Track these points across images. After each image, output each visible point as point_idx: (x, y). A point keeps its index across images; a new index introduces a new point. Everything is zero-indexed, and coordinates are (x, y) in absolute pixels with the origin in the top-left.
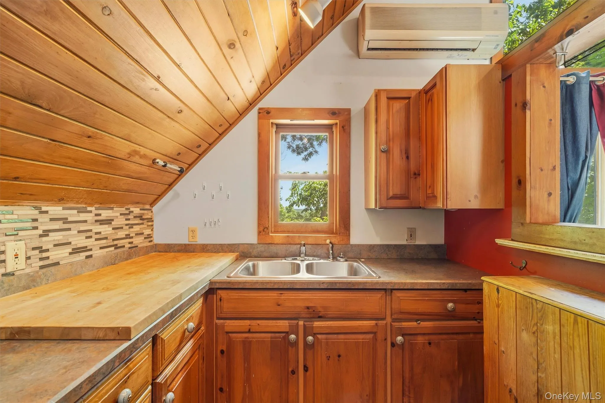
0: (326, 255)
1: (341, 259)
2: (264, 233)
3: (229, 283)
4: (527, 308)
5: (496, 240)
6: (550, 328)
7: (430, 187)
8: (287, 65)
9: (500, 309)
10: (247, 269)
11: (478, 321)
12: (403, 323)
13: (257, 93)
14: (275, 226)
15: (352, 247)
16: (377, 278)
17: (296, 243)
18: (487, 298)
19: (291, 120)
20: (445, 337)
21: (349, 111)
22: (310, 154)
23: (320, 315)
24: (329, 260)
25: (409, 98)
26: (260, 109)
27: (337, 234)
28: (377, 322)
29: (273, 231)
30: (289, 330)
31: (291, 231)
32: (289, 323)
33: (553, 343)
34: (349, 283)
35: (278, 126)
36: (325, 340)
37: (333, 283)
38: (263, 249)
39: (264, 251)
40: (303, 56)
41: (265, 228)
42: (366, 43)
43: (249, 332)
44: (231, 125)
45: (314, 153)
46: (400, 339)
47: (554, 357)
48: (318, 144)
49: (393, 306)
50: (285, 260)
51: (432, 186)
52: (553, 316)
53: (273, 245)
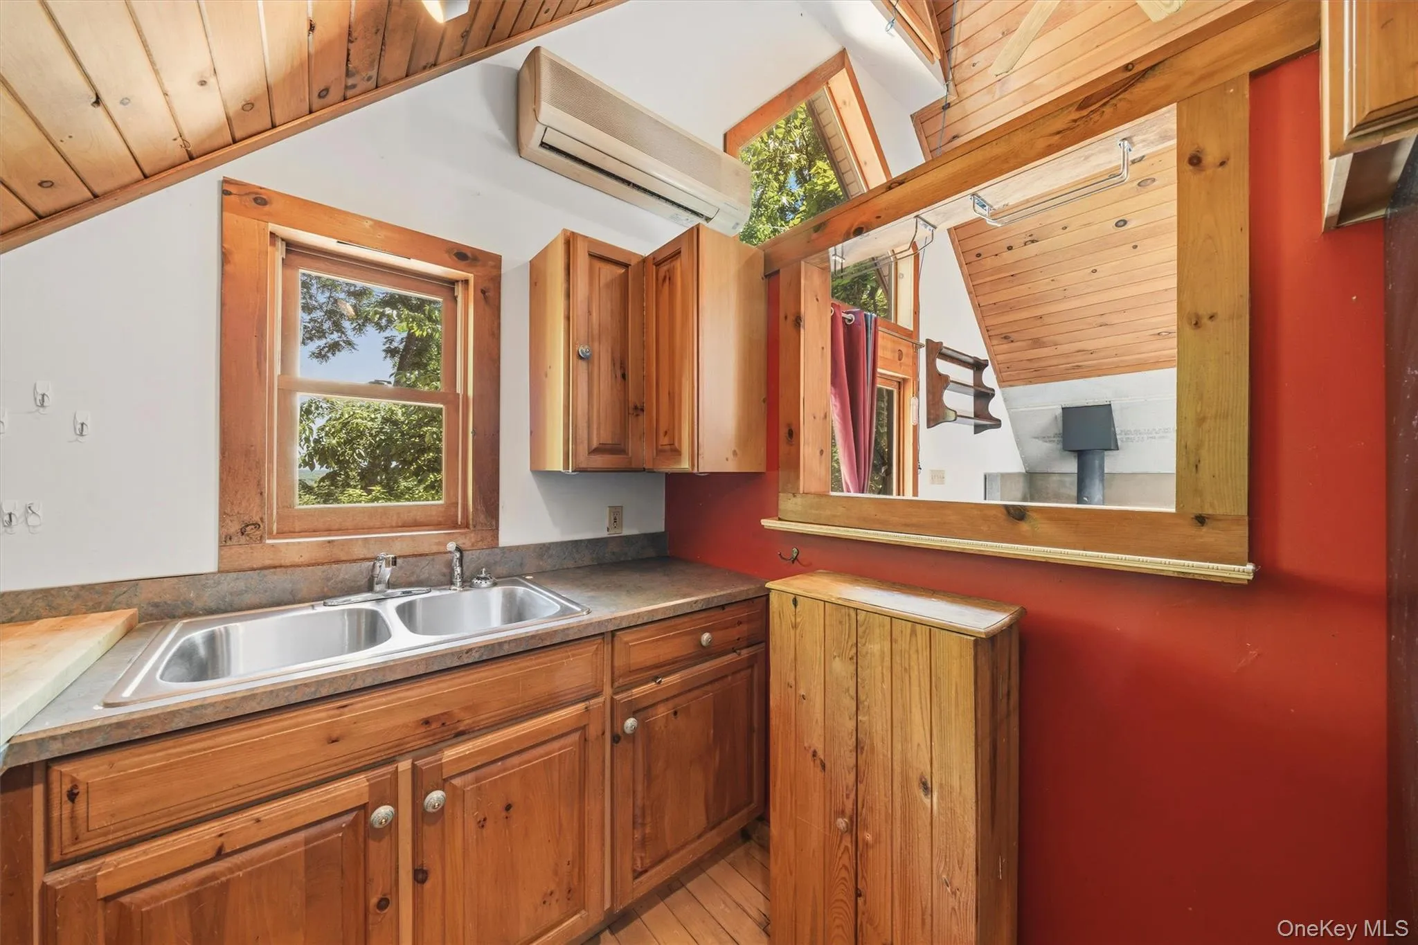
0: (441, 577)
1: (483, 582)
2: (243, 539)
3: (120, 725)
4: (841, 622)
5: (762, 521)
6: (876, 647)
7: (666, 433)
8: (332, 91)
9: (798, 631)
10: (186, 654)
11: (738, 651)
12: (634, 691)
13: (219, 130)
14: (280, 518)
15: (504, 553)
16: (585, 613)
17: (355, 557)
18: (776, 616)
19: (338, 242)
20: (696, 693)
21: (497, 260)
22: (334, 347)
23: (461, 729)
24: (454, 588)
25: (626, 266)
26: (226, 181)
27: (468, 528)
28: (587, 703)
29: (275, 532)
30: (370, 796)
31: (336, 527)
32: (368, 780)
33: (880, 668)
34: (533, 637)
35: (292, 247)
36: (474, 784)
37: (493, 645)
38: (241, 585)
39: (246, 591)
40: (380, 90)
41: (248, 526)
42: (539, 130)
43: (220, 854)
44: (97, 199)
45: (344, 345)
46: (630, 723)
47: (882, 687)
48: (354, 329)
49: (616, 664)
50: (325, 605)
51: (672, 431)
52: (881, 628)
53: (278, 570)
